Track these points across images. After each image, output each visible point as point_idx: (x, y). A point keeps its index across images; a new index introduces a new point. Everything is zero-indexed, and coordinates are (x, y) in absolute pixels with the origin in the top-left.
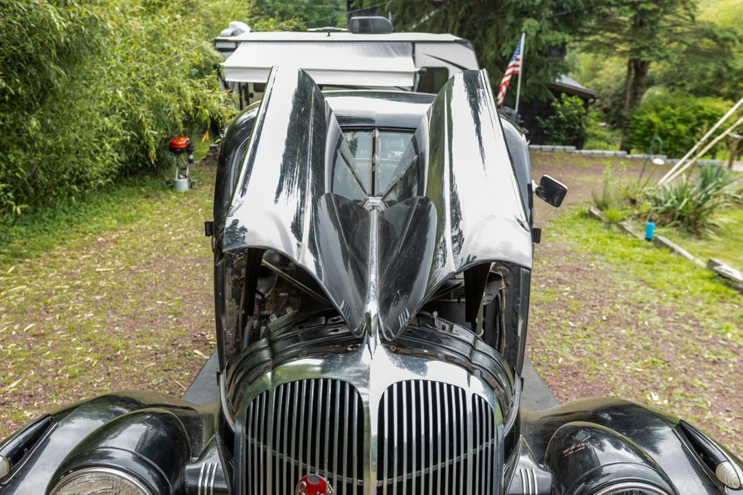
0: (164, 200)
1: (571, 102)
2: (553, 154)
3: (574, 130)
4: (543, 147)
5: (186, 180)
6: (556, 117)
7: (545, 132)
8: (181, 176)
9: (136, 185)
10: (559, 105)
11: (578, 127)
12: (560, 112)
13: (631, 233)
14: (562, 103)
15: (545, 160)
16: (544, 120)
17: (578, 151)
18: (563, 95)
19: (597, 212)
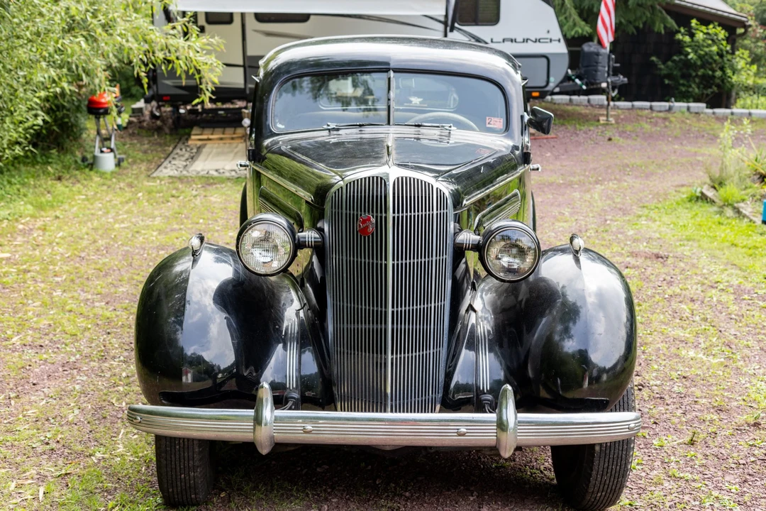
0: (85, 182)
1: (708, 34)
2: (669, 115)
3: (714, 77)
4: (655, 104)
5: (112, 155)
6: (683, 57)
7: (667, 82)
8: (104, 149)
9: (38, 162)
10: (687, 39)
11: (718, 73)
12: (689, 50)
13: (748, 217)
14: (692, 35)
15: (656, 124)
16: (664, 63)
17: (710, 111)
18: (694, 22)
19: (710, 193)
